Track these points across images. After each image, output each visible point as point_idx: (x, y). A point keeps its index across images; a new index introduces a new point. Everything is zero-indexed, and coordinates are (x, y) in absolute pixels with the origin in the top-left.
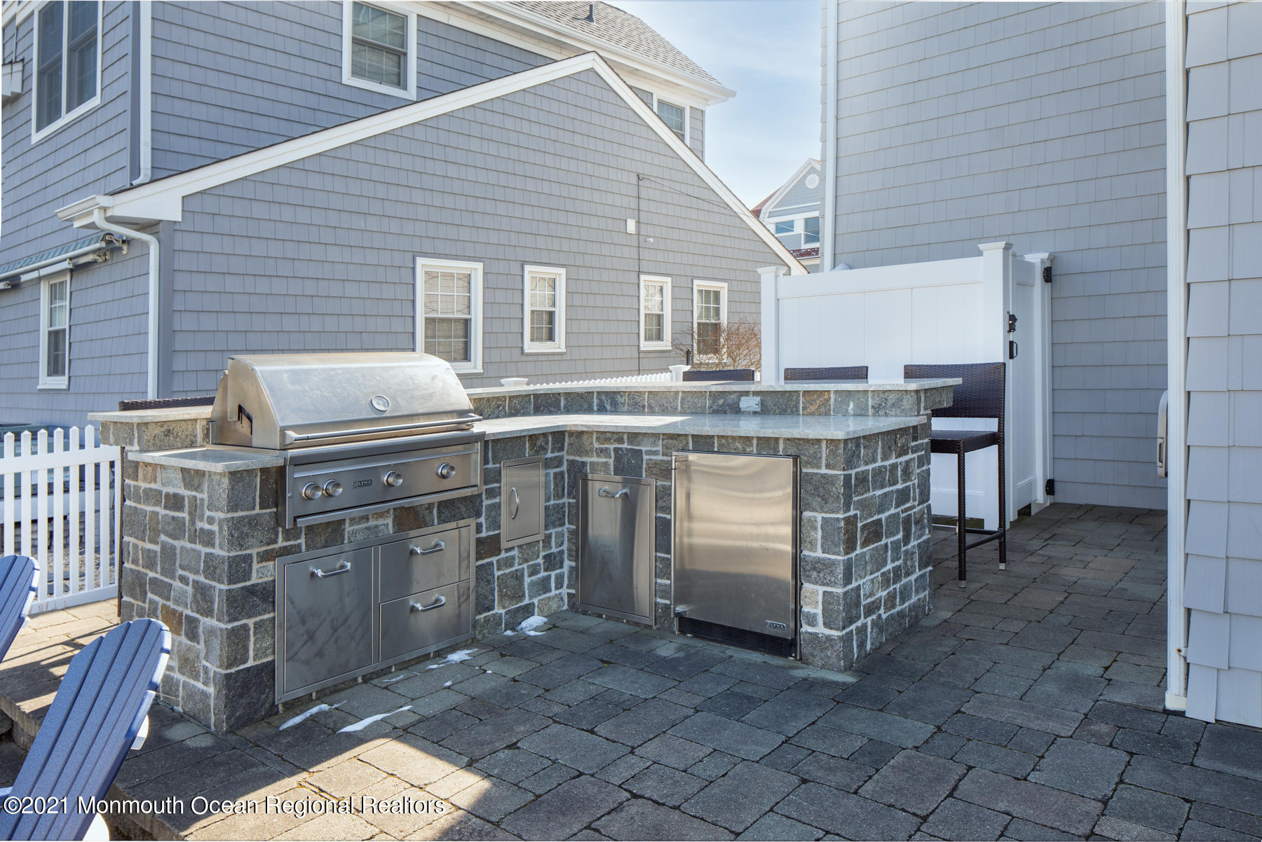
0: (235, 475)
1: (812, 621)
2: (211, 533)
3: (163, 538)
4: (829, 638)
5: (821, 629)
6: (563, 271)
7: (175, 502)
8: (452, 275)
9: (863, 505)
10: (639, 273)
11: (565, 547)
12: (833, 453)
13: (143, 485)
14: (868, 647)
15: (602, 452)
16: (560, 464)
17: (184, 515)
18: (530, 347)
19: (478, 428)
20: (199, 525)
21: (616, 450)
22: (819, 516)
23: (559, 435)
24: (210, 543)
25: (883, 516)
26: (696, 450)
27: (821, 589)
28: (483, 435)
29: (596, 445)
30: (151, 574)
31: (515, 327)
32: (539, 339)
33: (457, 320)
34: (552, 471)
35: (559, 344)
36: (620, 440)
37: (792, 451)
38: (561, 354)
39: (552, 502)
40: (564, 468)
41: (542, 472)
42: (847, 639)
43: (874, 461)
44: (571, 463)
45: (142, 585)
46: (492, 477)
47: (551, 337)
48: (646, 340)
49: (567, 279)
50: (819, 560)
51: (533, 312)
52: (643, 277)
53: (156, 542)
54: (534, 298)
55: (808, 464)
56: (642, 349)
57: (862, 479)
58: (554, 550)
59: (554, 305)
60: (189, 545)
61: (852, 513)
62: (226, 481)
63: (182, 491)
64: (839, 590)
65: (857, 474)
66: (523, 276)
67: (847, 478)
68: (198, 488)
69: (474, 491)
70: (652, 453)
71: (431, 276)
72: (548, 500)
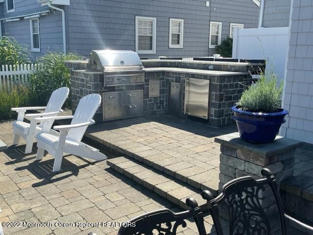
0: (95, 75)
1: (212, 116)
2: (90, 86)
3: (80, 87)
4: (215, 120)
5: (214, 118)
6: (183, 20)
7: (83, 80)
8: (146, 22)
9: (226, 92)
10: (210, 21)
11: (165, 99)
12: (217, 79)
13: (75, 77)
14: (226, 123)
15: (173, 77)
16: (164, 79)
17: (85, 83)
18: (171, 46)
19: (144, 69)
20: (88, 85)
21: (176, 77)
22: (214, 93)
23: (163, 72)
24: (90, 89)
25: (233, 95)
26: (192, 77)
27: (214, 109)
28: (144, 71)
29: (172, 75)
30: (78, 95)
31: (167, 40)
32: (175, 44)
33: (149, 36)
34: (162, 81)
35: (181, 46)
36: (176, 74)
37: (210, 78)
38: (182, 49)
39: (161, 88)
40: (165, 80)
41: (159, 81)
42: (219, 120)
43: (230, 82)
44: (166, 79)
45: (76, 98)
46: (147, 81)
47: (178, 43)
48: (211, 44)
49: (184, 23)
50: (214, 103)
51: (172, 34)
52: (211, 22)
53: (78, 88)
54: (173, 30)
55: (213, 81)
56: (210, 47)
57: (226, 86)
58: (162, 99)
59: (179, 32)
60: (85, 89)
61: (222, 93)
62: (93, 77)
63: (84, 78)
64: (217, 109)
65: (224, 85)
66: (169, 22)
67: (221, 85)
68: (87, 78)
69: (142, 83)
70: (183, 78)
71: (140, 22)
72: (160, 87)
